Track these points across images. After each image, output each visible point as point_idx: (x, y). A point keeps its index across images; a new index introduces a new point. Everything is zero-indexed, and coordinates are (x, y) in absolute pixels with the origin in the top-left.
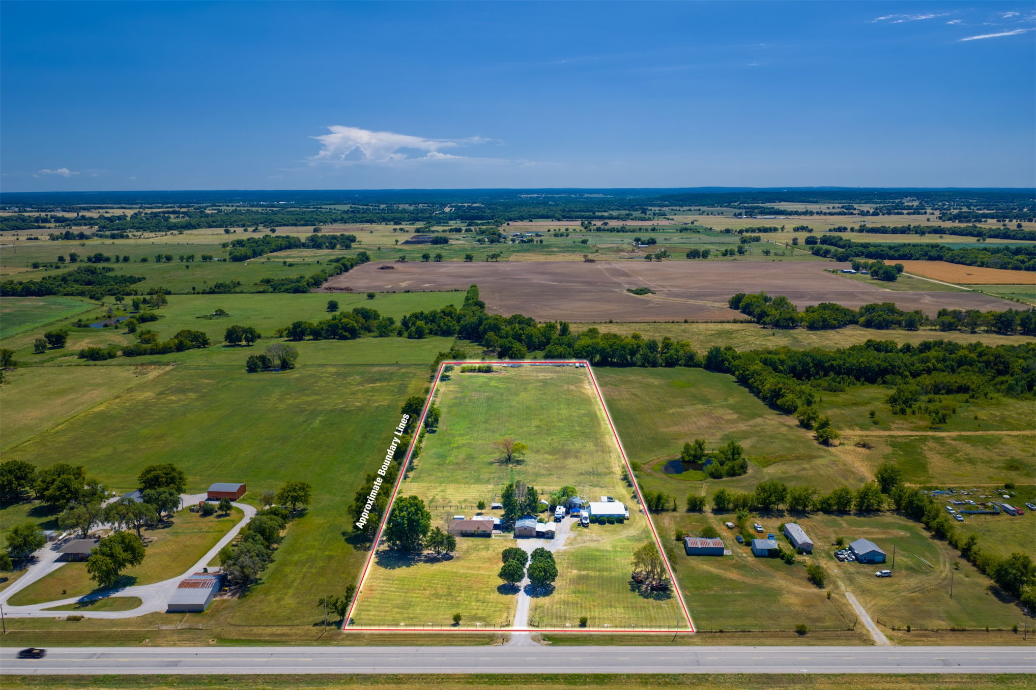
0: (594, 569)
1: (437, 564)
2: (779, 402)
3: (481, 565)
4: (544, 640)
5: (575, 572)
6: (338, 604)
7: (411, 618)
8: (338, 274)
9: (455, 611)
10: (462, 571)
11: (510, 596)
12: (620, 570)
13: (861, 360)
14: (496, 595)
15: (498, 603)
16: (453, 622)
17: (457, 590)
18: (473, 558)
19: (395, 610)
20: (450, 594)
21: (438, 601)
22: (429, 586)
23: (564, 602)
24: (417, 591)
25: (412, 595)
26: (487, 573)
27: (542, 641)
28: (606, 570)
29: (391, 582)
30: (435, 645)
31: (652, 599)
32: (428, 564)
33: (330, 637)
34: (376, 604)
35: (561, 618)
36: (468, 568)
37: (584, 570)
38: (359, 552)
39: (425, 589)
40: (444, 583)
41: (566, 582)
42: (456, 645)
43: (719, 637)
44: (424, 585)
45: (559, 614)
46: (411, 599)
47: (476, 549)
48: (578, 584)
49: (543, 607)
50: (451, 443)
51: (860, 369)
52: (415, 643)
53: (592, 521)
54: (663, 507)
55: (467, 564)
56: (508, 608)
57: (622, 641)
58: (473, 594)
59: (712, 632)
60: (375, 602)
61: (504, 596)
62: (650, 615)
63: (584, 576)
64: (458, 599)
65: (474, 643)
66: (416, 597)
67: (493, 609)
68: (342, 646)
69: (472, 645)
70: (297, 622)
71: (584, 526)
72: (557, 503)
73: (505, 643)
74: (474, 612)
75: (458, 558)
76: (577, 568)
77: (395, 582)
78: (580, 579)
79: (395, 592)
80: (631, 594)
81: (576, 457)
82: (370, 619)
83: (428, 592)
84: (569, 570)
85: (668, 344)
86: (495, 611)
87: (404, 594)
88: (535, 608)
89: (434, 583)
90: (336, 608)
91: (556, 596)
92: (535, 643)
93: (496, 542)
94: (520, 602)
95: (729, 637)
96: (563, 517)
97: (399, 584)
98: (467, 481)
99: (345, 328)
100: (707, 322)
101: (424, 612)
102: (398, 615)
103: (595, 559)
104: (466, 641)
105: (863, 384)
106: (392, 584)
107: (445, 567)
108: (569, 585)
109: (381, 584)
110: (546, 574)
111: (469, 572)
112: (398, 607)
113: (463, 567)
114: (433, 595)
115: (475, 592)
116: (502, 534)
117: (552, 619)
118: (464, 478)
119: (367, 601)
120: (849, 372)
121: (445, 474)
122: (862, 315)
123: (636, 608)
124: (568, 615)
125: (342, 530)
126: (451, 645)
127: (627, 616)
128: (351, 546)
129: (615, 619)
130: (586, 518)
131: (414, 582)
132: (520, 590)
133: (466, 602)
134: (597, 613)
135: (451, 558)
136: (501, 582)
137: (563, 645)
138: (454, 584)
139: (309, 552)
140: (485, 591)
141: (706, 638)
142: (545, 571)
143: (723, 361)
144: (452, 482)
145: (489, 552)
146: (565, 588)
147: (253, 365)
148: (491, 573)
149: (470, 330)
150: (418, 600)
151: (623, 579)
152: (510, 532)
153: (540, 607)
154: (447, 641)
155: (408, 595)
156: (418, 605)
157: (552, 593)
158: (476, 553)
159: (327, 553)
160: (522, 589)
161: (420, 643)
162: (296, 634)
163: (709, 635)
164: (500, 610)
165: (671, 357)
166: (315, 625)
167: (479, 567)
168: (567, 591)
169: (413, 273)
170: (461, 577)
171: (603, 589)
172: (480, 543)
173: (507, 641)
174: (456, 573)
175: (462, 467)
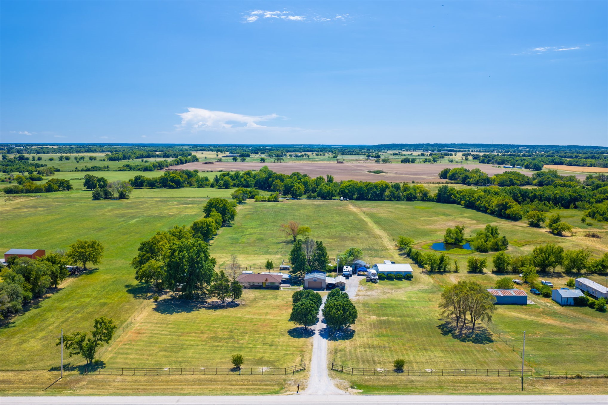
0: (394, 315)
1: (220, 310)
2: (508, 212)
3: (269, 312)
4: (352, 387)
5: (374, 318)
6: (84, 344)
7: (180, 362)
8: (176, 165)
9: (236, 353)
10: (247, 316)
11: (303, 339)
12: (424, 317)
13: (555, 192)
14: (287, 339)
15: (290, 346)
16: (233, 366)
17: (241, 333)
18: (260, 305)
19: (161, 353)
20: (232, 337)
21: (216, 344)
22: (208, 330)
23: (369, 345)
24: (194, 334)
25: (186, 338)
26: (275, 318)
27: (350, 389)
28: (408, 316)
29: (165, 325)
30: (205, 394)
31: (471, 342)
32: (210, 310)
33: (66, 384)
34: (140, 348)
35: (368, 362)
36: (254, 314)
37: (383, 315)
38: (138, 300)
39: (202, 333)
40: (226, 327)
41: (366, 327)
42: (234, 394)
43: (579, 384)
44: (202, 328)
45: (365, 357)
46: (184, 342)
47: (264, 298)
48: (381, 328)
49: (344, 351)
50: (244, 232)
51: (556, 199)
52: (179, 392)
53: (381, 278)
54: (445, 269)
55: (253, 310)
56: (302, 351)
57: (455, 390)
58: (259, 337)
59: (567, 378)
60: (139, 345)
61: (296, 340)
62: (478, 359)
63: (384, 321)
64: (241, 342)
65: (259, 391)
66: (191, 340)
67: (284, 352)
68: (78, 395)
69: (256, 394)
70: (28, 366)
71: (372, 282)
72: (344, 263)
73: (300, 392)
74: (260, 355)
75: (244, 305)
76: (374, 314)
77: (170, 326)
78: (380, 324)
79: (166, 335)
80: (444, 338)
81: (353, 240)
82: (127, 363)
83: (206, 335)
84: (367, 316)
85: (406, 188)
86: (287, 354)
87: (176, 338)
88: (336, 351)
89: (214, 327)
90: (81, 348)
91: (357, 340)
92: (341, 392)
93: (284, 293)
94: (315, 346)
95: (591, 384)
96: (351, 276)
97: (173, 328)
98: (256, 253)
99: (172, 180)
100: (428, 183)
101: (197, 356)
102: (164, 359)
103: (392, 307)
104: (249, 389)
105: (560, 208)
106: (165, 327)
107: (229, 313)
108: (370, 329)
109: (153, 328)
110: (345, 312)
111: (256, 317)
112: (165, 351)
113: (249, 313)
114: (212, 338)
115: (262, 336)
116: (291, 287)
117: (358, 363)
118: (254, 251)
119: (129, 344)
120: (548, 199)
121: (238, 248)
122: (534, 179)
123: (458, 352)
124: (376, 359)
125: (126, 284)
126: (227, 394)
127: (450, 361)
128: (131, 296)
129: (437, 364)
130: (374, 274)
131: (192, 326)
132: (314, 333)
133: (251, 346)
134: (411, 357)
135: (237, 305)
136: (293, 325)
137: (380, 394)
138: (238, 328)
139: (83, 300)
140: (274, 335)
141: (562, 385)
142: (344, 309)
143: (450, 195)
144: (243, 253)
145: (278, 300)
146: (367, 332)
147: (97, 194)
148: (279, 318)
149: (262, 183)
150: (192, 343)
151: (430, 324)
152: (299, 286)
153: (340, 351)
154: (222, 389)
155: (181, 338)
156: (191, 349)
157: (352, 337)
158: (264, 301)
159: (102, 301)
160: (317, 333)
161: (185, 392)
162: (21, 381)
163: (565, 381)
164: (292, 354)
165: (411, 194)
166: (52, 369)
167: (267, 313)
168: (369, 335)
169: (226, 165)
170: (246, 321)
171: (410, 333)
172: (268, 293)
173: (303, 389)
174: (241, 318)
175: (252, 245)
